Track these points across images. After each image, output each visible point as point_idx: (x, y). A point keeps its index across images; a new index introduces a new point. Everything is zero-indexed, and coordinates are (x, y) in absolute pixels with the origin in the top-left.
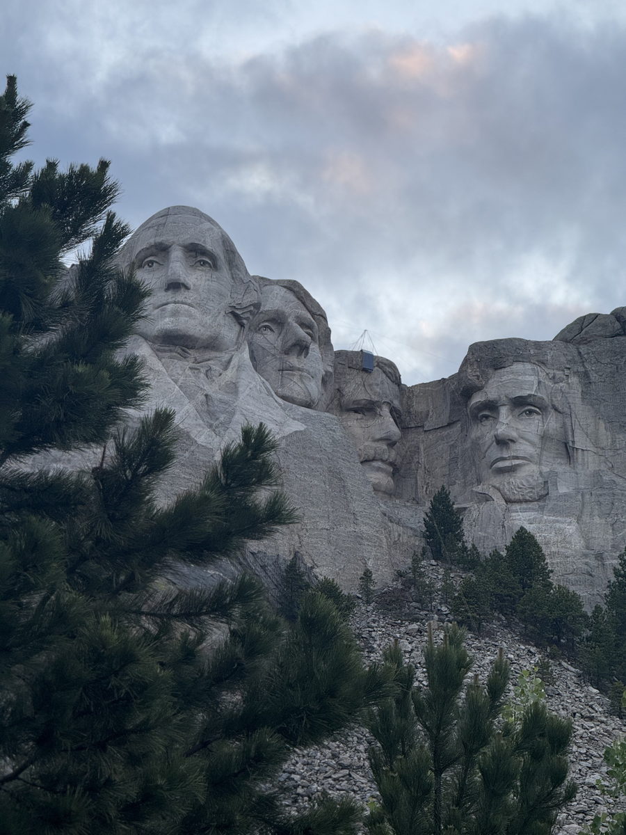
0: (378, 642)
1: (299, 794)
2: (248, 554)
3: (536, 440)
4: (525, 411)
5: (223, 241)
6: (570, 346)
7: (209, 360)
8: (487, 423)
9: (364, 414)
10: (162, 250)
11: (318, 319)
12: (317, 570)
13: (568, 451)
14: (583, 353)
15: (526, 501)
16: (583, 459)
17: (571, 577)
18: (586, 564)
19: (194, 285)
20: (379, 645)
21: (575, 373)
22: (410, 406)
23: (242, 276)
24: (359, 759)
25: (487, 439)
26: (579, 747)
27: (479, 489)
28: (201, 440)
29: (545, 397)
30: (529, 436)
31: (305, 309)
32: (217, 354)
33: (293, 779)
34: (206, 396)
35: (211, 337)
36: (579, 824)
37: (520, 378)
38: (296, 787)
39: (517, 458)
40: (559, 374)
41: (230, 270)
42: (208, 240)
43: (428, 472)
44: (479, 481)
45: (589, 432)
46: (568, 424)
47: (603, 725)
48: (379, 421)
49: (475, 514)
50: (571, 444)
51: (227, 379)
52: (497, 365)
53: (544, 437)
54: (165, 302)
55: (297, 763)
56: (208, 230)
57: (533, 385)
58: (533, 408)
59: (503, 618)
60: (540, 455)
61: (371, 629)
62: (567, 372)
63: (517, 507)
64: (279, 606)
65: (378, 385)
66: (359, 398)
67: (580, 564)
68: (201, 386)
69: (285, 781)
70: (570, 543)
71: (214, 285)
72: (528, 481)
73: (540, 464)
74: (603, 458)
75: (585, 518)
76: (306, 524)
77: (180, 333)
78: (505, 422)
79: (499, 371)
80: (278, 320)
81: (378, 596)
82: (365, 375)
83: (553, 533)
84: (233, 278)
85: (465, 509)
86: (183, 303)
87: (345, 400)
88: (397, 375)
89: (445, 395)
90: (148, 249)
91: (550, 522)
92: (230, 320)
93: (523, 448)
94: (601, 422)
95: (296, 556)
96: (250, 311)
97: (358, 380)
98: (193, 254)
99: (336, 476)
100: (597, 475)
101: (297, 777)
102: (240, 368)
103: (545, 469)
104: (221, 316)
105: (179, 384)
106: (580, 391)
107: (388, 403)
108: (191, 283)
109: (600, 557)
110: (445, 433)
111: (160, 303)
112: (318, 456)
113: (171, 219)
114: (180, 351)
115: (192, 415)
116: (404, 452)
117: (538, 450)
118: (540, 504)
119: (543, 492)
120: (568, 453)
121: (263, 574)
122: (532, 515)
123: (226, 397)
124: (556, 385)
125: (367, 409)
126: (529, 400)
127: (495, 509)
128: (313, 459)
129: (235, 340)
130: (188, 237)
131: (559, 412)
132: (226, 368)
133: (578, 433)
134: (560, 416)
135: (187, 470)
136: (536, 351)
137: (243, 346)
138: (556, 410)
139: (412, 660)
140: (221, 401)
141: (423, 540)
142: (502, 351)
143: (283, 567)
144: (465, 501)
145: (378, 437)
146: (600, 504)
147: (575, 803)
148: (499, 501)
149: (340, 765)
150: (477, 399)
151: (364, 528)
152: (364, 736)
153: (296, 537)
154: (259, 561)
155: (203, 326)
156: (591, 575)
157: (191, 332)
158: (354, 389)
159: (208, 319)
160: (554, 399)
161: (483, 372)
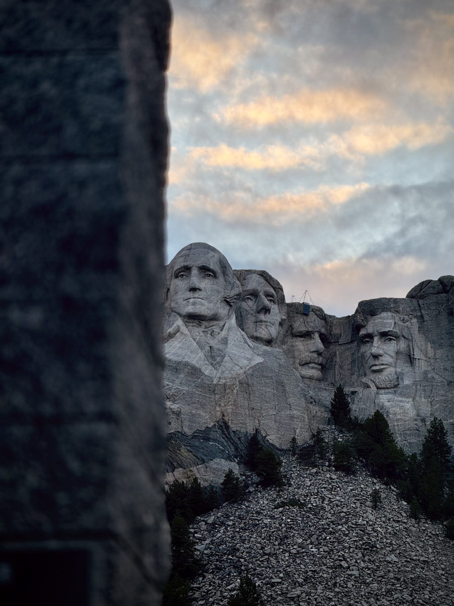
0: (294, 481)
1: (242, 570)
2: (231, 432)
3: (393, 355)
4: (387, 339)
5: (220, 262)
6: (414, 300)
7: (212, 326)
8: (368, 345)
9: (305, 338)
10: (187, 269)
11: (278, 291)
12: (269, 437)
13: (411, 360)
14: (421, 304)
15: (388, 388)
16: (419, 364)
17: (408, 432)
18: (416, 424)
19: (204, 288)
20: (294, 482)
21: (415, 317)
22: (331, 331)
23: (230, 280)
24: (274, 549)
25: (368, 353)
26: (387, 539)
27: (364, 380)
28: (207, 373)
29: (398, 331)
30: (389, 353)
31: (269, 286)
32: (217, 322)
33: (241, 561)
34: (211, 347)
35: (213, 315)
36: (378, 584)
37: (384, 321)
38: (241, 566)
39: (383, 364)
40: (406, 317)
41: (224, 276)
42: (212, 264)
43: (341, 367)
44: (365, 375)
45: (422, 349)
46: (411, 345)
47: (404, 525)
48: (313, 341)
49: (361, 395)
50: (412, 356)
51: (222, 336)
52: (373, 314)
53: (398, 353)
54: (189, 297)
55: (244, 552)
56: (211, 257)
57: (391, 325)
58: (391, 337)
59: (365, 461)
60: (396, 363)
61: (292, 472)
62: (410, 316)
63: (383, 391)
64: (248, 458)
65: (312, 322)
66: (301, 330)
67: (412, 425)
68: (208, 341)
69: (237, 562)
70: (407, 413)
71: (215, 287)
72: (388, 377)
73: (396, 367)
74: (429, 363)
75: (417, 398)
76: (262, 413)
77: (197, 314)
78: (376, 346)
79: (374, 317)
80: (254, 294)
81: (301, 450)
82: (305, 317)
83: (399, 408)
84: (225, 281)
85: (356, 392)
86: (198, 298)
87: (294, 331)
88: (324, 315)
89: (349, 325)
90: (180, 268)
91: (398, 401)
92: (224, 304)
93: (386, 359)
94: (429, 343)
95: (257, 431)
96: (235, 299)
97: (301, 320)
98: (204, 271)
99: (280, 384)
100: (426, 373)
101: (242, 560)
102: (229, 329)
103: (399, 370)
104: (218, 303)
105: (197, 341)
106: (418, 326)
107: (318, 331)
108: (202, 287)
109: (423, 420)
110: (349, 346)
111: (186, 298)
112: (270, 375)
113: (192, 251)
114: (197, 322)
115: (202, 359)
116: (328, 356)
117: (395, 360)
118: (395, 389)
119: (396, 383)
120: (411, 361)
121: (239, 442)
122: (390, 396)
123: (221, 347)
124: (405, 324)
125: (307, 335)
126: (389, 334)
127: (371, 392)
128: (267, 377)
129: (227, 314)
130: (200, 263)
131: (406, 339)
132: (222, 330)
133: (416, 350)
134: (406, 340)
135: (199, 390)
136: (394, 305)
137: (232, 316)
138: (404, 337)
139: (309, 491)
140: (218, 350)
141: (329, 413)
142: (375, 307)
143: (249, 438)
144: (358, 386)
145: (312, 350)
146: (425, 391)
147: (378, 572)
148: (373, 388)
149: (265, 553)
150: (363, 332)
151: (295, 412)
152: (279, 536)
153: (257, 421)
154: (237, 435)
155: (209, 309)
156: (418, 430)
157: (203, 313)
158: (299, 325)
159: (211, 306)
160: (403, 332)
161: (365, 318)
